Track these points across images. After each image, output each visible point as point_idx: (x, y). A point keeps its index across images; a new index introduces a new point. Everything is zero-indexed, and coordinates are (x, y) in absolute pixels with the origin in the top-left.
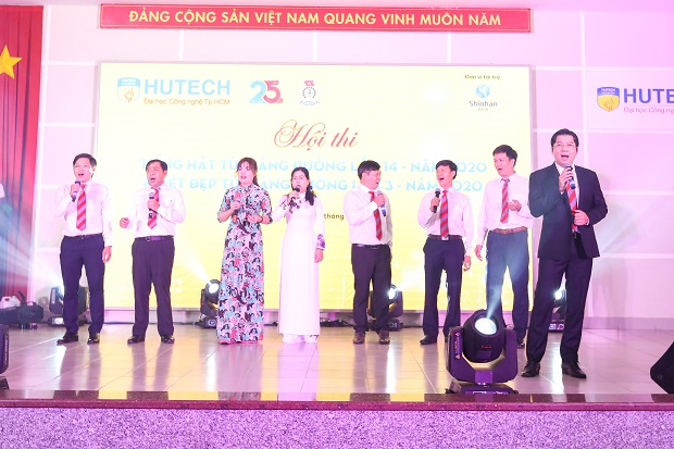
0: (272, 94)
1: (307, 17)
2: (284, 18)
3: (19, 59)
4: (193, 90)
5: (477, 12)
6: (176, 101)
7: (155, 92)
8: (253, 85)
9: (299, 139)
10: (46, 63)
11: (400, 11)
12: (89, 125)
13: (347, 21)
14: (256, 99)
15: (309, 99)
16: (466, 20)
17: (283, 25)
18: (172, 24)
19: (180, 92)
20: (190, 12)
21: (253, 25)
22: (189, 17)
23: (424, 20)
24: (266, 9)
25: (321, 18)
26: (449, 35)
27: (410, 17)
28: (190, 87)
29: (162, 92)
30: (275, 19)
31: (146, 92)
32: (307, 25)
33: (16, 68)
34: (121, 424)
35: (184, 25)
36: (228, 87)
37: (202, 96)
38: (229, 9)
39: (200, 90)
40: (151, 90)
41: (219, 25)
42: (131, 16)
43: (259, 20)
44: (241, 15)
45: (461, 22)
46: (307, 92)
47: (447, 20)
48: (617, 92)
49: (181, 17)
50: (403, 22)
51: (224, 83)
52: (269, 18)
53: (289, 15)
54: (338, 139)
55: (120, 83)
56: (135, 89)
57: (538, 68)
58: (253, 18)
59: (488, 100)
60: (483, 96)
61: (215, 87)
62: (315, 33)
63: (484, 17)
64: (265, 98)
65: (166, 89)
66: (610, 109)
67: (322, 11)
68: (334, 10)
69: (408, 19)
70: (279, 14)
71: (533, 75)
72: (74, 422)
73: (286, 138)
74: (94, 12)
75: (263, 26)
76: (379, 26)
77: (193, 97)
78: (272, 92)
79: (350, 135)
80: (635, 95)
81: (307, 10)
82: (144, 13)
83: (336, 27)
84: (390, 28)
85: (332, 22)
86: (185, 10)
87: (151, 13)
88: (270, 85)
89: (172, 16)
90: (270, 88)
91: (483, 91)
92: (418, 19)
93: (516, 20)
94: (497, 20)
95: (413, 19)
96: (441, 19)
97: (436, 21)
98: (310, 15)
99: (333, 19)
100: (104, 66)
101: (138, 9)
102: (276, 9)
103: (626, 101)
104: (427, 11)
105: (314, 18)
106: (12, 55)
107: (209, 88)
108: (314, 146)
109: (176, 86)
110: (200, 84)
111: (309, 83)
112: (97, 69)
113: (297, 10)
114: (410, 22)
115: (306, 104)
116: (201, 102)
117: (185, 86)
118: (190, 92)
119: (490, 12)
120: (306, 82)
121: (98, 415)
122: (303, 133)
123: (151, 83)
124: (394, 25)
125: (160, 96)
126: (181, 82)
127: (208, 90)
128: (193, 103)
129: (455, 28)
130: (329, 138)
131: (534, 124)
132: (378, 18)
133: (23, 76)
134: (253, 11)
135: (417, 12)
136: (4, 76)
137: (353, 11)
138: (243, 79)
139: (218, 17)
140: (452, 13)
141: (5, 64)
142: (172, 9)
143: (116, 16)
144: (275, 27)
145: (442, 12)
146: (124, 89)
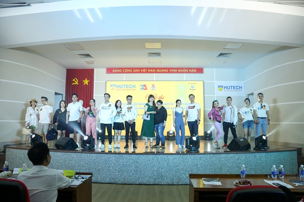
0: (145, 88)
3: (89, 81)
4: (127, 87)
5: (191, 69)
8: (141, 86)
10: (95, 81)
11: (174, 69)
13: (162, 71)
14: (141, 89)
15: (153, 89)
16: (189, 71)
17: (147, 72)
18: (122, 72)
19: (124, 88)
21: (140, 72)
22: (126, 71)
23: (179, 71)
24: (143, 69)
25: (156, 71)
26: (185, 74)
29: (120, 87)
32: (153, 72)
33: (88, 83)
35: (125, 73)
36: (135, 86)
37: (129, 88)
38: (135, 69)
40: (118, 87)
41: (133, 72)
42: (113, 71)
44: (138, 70)
46: (153, 87)
48: (222, 87)
49: (124, 71)
50: (174, 71)
52: (144, 70)
54: (160, 98)
55: (111, 86)
56: (114, 87)
57: (205, 81)
58: (140, 71)
59: (194, 89)
61: (132, 86)
62: (155, 74)
64: (143, 89)
66: (221, 90)
67: (156, 69)
68: (159, 69)
70: (146, 70)
71: (204, 83)
74: (105, 70)
75: (143, 72)
76: (169, 72)
77: (127, 89)
78: (145, 87)
79: (163, 97)
80: (226, 87)
81: (153, 69)
83: (159, 72)
84: (171, 72)
86: (125, 69)
87: (118, 70)
88: (145, 86)
91: (193, 87)
92: (178, 70)
93: (200, 70)
94: (196, 71)
97: (182, 71)
100: (107, 82)
101: (115, 69)
102: (146, 68)
103: (224, 89)
104: (180, 69)
105: (154, 70)
106: (87, 80)
109: (123, 86)
110: (129, 86)
111: (153, 85)
112: (106, 83)
113: (150, 69)
114: (176, 71)
116: (129, 90)
117: (125, 86)
119: (194, 69)
123: (118, 85)
126: (124, 85)
129: (186, 72)
131: (204, 94)
132: (169, 70)
133: (90, 84)
134: (140, 69)
135: (178, 69)
136: (86, 84)
137: (163, 69)
138: (138, 84)
139: (133, 70)
140: (185, 69)
141: (86, 82)
142: (122, 69)
143: (110, 71)
144: (145, 73)
145: (183, 69)
146: (112, 87)
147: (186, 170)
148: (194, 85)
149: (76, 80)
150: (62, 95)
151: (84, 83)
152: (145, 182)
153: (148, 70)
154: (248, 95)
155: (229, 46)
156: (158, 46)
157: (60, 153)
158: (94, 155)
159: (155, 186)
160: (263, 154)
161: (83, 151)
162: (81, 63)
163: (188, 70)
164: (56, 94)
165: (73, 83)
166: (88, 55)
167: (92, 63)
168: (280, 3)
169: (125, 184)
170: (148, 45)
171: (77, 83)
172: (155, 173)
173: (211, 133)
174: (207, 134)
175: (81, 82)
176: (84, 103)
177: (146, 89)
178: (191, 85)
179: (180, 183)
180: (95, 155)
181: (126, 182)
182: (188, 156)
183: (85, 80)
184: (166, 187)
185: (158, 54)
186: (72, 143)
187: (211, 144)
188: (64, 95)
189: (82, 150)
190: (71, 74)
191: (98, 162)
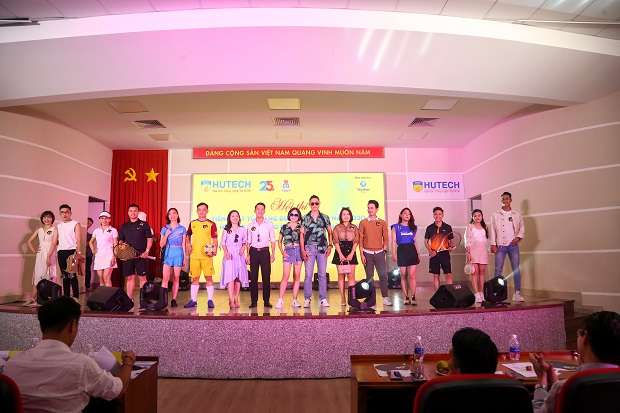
0: (269, 187)
1: (284, 152)
2: (274, 152)
3: (158, 174)
5: (360, 149)
8: (261, 183)
9: (282, 207)
10: (170, 175)
11: (326, 148)
12: (189, 203)
13: (302, 153)
14: (262, 189)
15: (286, 189)
17: (274, 156)
18: (225, 157)
20: (232, 151)
21: (260, 156)
22: (232, 153)
23: (337, 153)
24: (266, 149)
25: (291, 153)
26: (348, 159)
27: (330, 151)
30: (270, 153)
32: (284, 156)
33: (157, 177)
35: (230, 157)
37: (238, 188)
38: (250, 149)
41: (245, 157)
42: (206, 154)
43: (263, 154)
44: (255, 151)
45: (353, 154)
46: (285, 186)
47: (347, 152)
48: (421, 183)
49: (228, 153)
50: (327, 154)
52: (268, 153)
53: (277, 151)
55: (202, 183)
56: (209, 185)
57: (387, 173)
58: (260, 153)
59: (366, 188)
60: (363, 186)
62: (288, 159)
63: (363, 151)
64: (266, 188)
66: (418, 191)
67: (291, 149)
68: (297, 149)
70: (272, 151)
71: (385, 176)
73: (276, 206)
74: (190, 152)
75: (265, 157)
76: (317, 156)
79: (305, 204)
80: (429, 185)
81: (285, 149)
82: (212, 152)
83: (297, 157)
84: (322, 156)
85: (295, 154)
86: (230, 150)
87: (215, 152)
88: (269, 183)
89: (225, 153)
91: (363, 184)
92: (334, 153)
93: (377, 152)
94: (369, 152)
95: (332, 152)
96: (344, 152)
97: (342, 153)
98: (286, 151)
100: (195, 176)
101: (209, 150)
102: (270, 148)
103: (425, 187)
104: (338, 149)
105: (288, 153)
106: (155, 172)
109: (227, 184)
111: (286, 182)
112: (192, 177)
113: (280, 149)
114: (330, 153)
115: (285, 191)
117: (231, 184)
119: (366, 149)
120: (284, 181)
122: (284, 204)
124: (324, 155)
125: (219, 188)
128: (234, 191)
129: (350, 156)
131: (386, 198)
132: (316, 152)
133: (160, 181)
134: (260, 149)
135: (333, 149)
136: (152, 181)
137: (305, 149)
138: (257, 180)
139: (245, 152)
140: (349, 149)
141: (152, 176)
142: (224, 149)
143: (200, 153)
144: (271, 157)
145: (344, 149)
146: (204, 186)
147: (349, 349)
148: (366, 180)
149: (131, 172)
150: (104, 202)
151: (147, 177)
152: (267, 374)
153: (275, 152)
154: (472, 199)
155: (430, 105)
156: (294, 104)
157: (96, 319)
158: (166, 323)
159: (288, 382)
160: (499, 315)
161: (144, 314)
162: (142, 138)
163: (355, 152)
164: (92, 200)
165: (127, 179)
166: (156, 123)
167: (165, 138)
168: (523, 24)
169: (228, 379)
170: (274, 104)
171: (133, 178)
172: (288, 356)
174: (393, 277)
175: (141, 176)
177: (272, 189)
178: (360, 180)
179: (337, 375)
181: (231, 374)
182: (353, 321)
183: (149, 171)
184: (310, 383)
185: (295, 121)
186: (121, 299)
187: (401, 296)
188: (108, 203)
189: (143, 312)
190: (122, 159)
191: (173, 337)
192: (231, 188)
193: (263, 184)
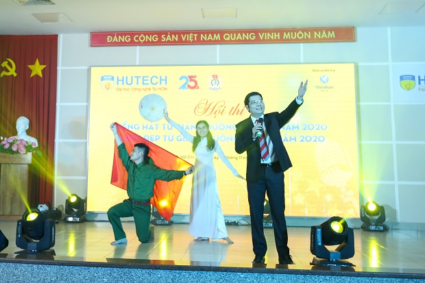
0: (192, 84)
1: (213, 37)
2: (199, 37)
3: (45, 66)
4: (145, 82)
5: (320, 30)
6: (136, 89)
7: (123, 84)
8: (181, 79)
9: (209, 111)
10: (59, 68)
11: (271, 31)
12: (85, 104)
13: (238, 38)
14: (183, 87)
15: (215, 86)
16: (312, 35)
17: (199, 42)
18: (132, 43)
19: (138, 84)
20: (142, 35)
21: (181, 42)
22: (142, 38)
23: (286, 36)
24: (187, 32)
25: (222, 37)
26: (302, 45)
27: (277, 34)
28: (143, 80)
29: (127, 83)
30: (194, 38)
31: (118, 84)
32: (213, 41)
33: (43, 71)
34: (122, 277)
35: (139, 44)
36: (166, 80)
37: (151, 86)
38: (166, 33)
39: (149, 82)
40: (120, 83)
41: (160, 43)
42: (108, 39)
43: (184, 39)
44: (173, 36)
45: (309, 37)
46: (214, 82)
47: (300, 35)
48: (413, 78)
49: (137, 38)
50: (272, 38)
51: (163, 78)
52: (190, 37)
53: (202, 35)
54: (233, 110)
55: (102, 79)
56: (111, 82)
57: (360, 64)
58: (180, 38)
59: (328, 85)
60: (325, 82)
61: (158, 80)
62: (218, 46)
63: (324, 33)
64: (189, 86)
65: (129, 82)
66: (409, 89)
67: (222, 32)
68: (230, 32)
69: (275, 36)
70: (196, 35)
71: (357, 68)
72: (96, 275)
73: (201, 111)
74: (86, 37)
75: (187, 43)
76: (258, 41)
77: (145, 87)
81: (213, 32)
82: (115, 37)
83: (230, 42)
84: (264, 41)
85: (228, 39)
86: (140, 35)
87: (120, 37)
88: (191, 78)
89: (132, 38)
90: (191, 80)
91: (324, 79)
92: (282, 36)
93: (345, 34)
94: (333, 35)
95: (279, 36)
96: (297, 35)
97: (294, 36)
98: (215, 35)
99: (228, 37)
100: (93, 69)
101: (112, 34)
102: (194, 32)
103: (420, 84)
104: (287, 31)
105: (217, 37)
106: (41, 64)
107: (154, 80)
108: (219, 115)
109: (135, 80)
110: (149, 79)
111: (215, 77)
112: (89, 71)
113: (207, 32)
114: (277, 37)
115: (213, 89)
116: (150, 89)
117: (140, 80)
118: (143, 84)
119: (328, 30)
120: (213, 76)
121: (109, 271)
122: (212, 107)
123: (120, 78)
124: (267, 40)
125: (125, 86)
126: (138, 77)
127: (154, 82)
128: (145, 90)
129: (306, 40)
130: (227, 110)
131: (358, 99)
132: (257, 36)
133: (47, 75)
134: (178, 33)
135: (281, 31)
136: (37, 76)
137: (242, 32)
138: (175, 74)
139: (159, 37)
140: (304, 31)
141: (37, 69)
142: (132, 34)
143: (99, 39)
144: (194, 43)
145: (297, 31)
146: (105, 82)
148: (329, 74)
149: (10, 64)
151: (31, 71)
165: (4, 73)
173: (381, 210)
175: (23, 70)
176: (31, 124)
177: (196, 87)
178: (320, 74)
180: (55, 268)
183: (33, 63)
187: (382, 242)
189: (20, 255)
192: (141, 85)
193: (184, 81)
